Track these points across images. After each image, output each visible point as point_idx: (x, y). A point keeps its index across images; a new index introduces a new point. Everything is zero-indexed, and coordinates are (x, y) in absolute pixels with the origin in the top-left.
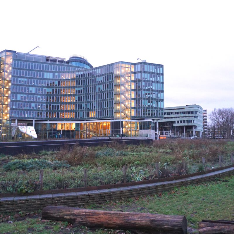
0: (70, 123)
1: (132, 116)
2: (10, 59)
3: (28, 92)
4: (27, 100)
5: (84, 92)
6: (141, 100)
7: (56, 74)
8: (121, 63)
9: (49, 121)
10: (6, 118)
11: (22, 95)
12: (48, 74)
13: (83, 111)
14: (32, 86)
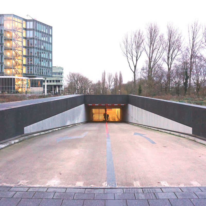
1: (23, 73)
6: (34, 58)
8: (13, 16)
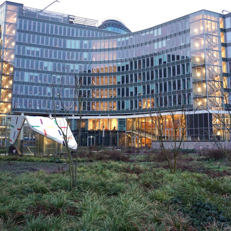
0: (108, 119)
1: (225, 104)
2: (14, 18)
3: (42, 69)
4: (39, 82)
5: (132, 68)
7: (86, 42)
9: (75, 115)
10: (5, 110)
11: (31, 74)
12: (73, 41)
13: (131, 98)
14: (48, 60)
